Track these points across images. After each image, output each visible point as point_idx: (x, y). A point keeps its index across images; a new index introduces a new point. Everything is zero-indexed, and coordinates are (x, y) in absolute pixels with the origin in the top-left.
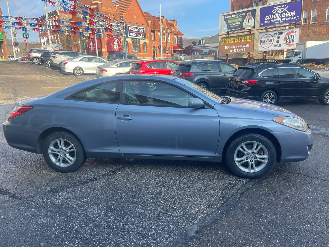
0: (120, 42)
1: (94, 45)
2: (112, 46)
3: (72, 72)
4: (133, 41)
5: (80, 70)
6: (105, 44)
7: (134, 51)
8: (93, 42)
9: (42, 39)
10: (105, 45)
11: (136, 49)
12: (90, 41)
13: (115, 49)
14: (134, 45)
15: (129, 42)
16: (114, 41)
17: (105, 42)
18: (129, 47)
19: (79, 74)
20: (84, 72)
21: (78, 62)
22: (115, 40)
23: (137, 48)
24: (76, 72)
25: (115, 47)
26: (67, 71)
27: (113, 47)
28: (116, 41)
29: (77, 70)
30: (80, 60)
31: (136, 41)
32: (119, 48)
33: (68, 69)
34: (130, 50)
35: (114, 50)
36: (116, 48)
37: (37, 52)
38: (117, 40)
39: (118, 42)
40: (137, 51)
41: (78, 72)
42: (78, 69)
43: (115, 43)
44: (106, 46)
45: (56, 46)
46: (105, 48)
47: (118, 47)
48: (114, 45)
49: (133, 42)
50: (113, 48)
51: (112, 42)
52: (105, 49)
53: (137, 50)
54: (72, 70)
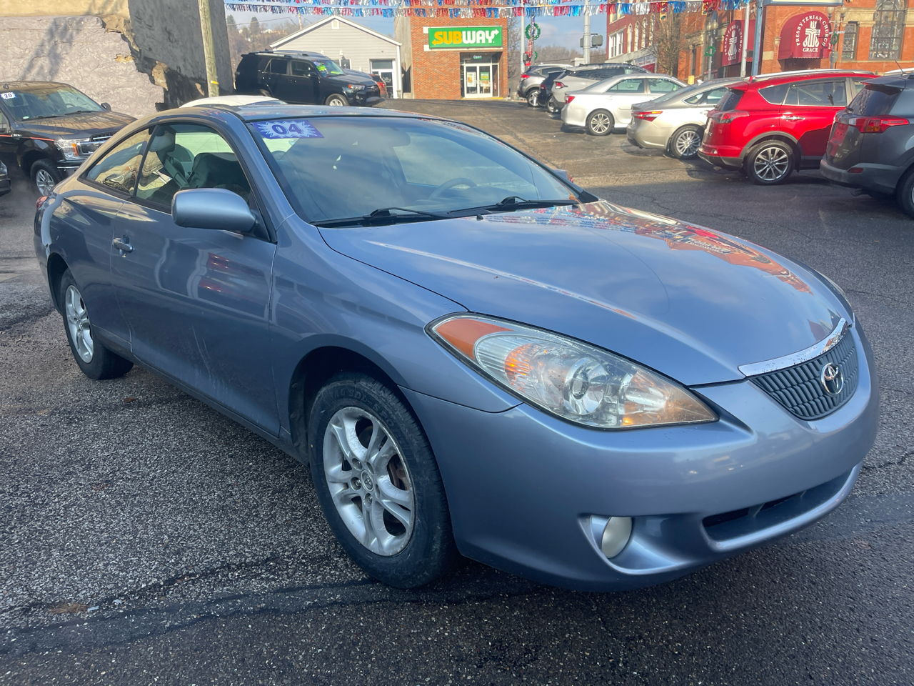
0: (826, 27)
1: (738, 45)
2: (798, 40)
3: (583, 124)
4: (881, 21)
5: (605, 118)
6: (777, 36)
7: (876, 54)
8: (737, 35)
9: (611, 40)
10: (773, 41)
11: (885, 46)
12: (731, 32)
13: (808, 50)
14: (879, 33)
15: (861, 26)
16: (807, 25)
17: (777, 30)
18: (860, 40)
19: (600, 130)
20: (617, 125)
21: (603, 94)
22: (812, 20)
23: (891, 44)
24: (594, 125)
25: (806, 43)
26: (570, 121)
27: (798, 44)
28: (813, 25)
29: (597, 118)
30: (609, 91)
31: (890, 19)
32: (820, 45)
33: (575, 117)
34: (860, 51)
35: (801, 53)
36: (811, 46)
37: (541, 74)
38: (818, 21)
39: (819, 26)
40: (889, 55)
41: (600, 124)
42: (601, 116)
43: (807, 31)
44: (777, 42)
45: (640, 56)
46: (773, 50)
47: (817, 43)
48: (803, 37)
49: (878, 24)
50: (801, 46)
51: (799, 28)
52: (771, 52)
53: (890, 50)
54: (582, 121)
